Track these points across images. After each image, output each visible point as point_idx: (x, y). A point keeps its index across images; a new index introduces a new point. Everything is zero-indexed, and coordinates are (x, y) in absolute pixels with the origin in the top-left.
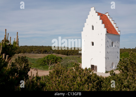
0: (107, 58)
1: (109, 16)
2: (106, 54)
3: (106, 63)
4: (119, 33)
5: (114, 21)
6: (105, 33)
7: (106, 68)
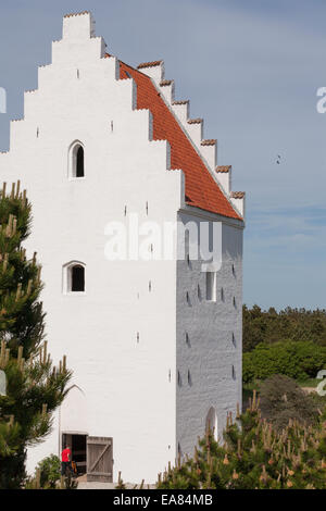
0: (185, 381)
1: (169, 88)
2: (179, 352)
3: (179, 410)
4: (238, 204)
5: (200, 121)
6: (178, 206)
7: (179, 448)
